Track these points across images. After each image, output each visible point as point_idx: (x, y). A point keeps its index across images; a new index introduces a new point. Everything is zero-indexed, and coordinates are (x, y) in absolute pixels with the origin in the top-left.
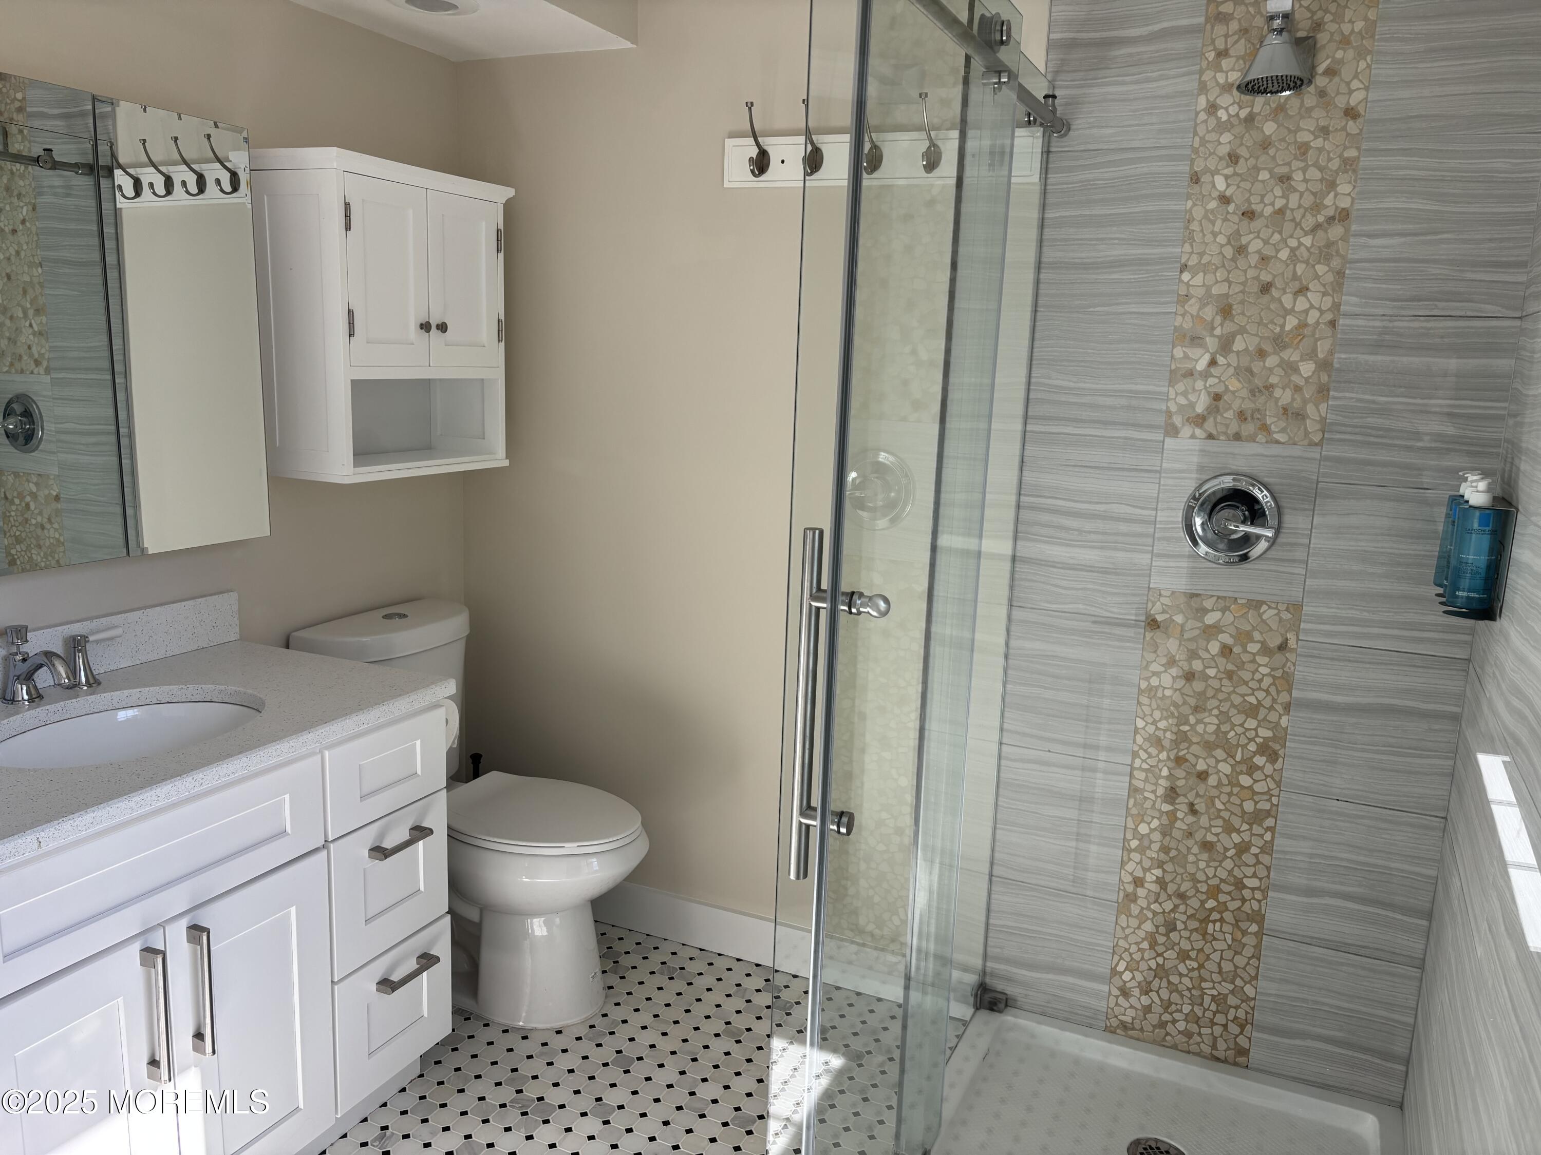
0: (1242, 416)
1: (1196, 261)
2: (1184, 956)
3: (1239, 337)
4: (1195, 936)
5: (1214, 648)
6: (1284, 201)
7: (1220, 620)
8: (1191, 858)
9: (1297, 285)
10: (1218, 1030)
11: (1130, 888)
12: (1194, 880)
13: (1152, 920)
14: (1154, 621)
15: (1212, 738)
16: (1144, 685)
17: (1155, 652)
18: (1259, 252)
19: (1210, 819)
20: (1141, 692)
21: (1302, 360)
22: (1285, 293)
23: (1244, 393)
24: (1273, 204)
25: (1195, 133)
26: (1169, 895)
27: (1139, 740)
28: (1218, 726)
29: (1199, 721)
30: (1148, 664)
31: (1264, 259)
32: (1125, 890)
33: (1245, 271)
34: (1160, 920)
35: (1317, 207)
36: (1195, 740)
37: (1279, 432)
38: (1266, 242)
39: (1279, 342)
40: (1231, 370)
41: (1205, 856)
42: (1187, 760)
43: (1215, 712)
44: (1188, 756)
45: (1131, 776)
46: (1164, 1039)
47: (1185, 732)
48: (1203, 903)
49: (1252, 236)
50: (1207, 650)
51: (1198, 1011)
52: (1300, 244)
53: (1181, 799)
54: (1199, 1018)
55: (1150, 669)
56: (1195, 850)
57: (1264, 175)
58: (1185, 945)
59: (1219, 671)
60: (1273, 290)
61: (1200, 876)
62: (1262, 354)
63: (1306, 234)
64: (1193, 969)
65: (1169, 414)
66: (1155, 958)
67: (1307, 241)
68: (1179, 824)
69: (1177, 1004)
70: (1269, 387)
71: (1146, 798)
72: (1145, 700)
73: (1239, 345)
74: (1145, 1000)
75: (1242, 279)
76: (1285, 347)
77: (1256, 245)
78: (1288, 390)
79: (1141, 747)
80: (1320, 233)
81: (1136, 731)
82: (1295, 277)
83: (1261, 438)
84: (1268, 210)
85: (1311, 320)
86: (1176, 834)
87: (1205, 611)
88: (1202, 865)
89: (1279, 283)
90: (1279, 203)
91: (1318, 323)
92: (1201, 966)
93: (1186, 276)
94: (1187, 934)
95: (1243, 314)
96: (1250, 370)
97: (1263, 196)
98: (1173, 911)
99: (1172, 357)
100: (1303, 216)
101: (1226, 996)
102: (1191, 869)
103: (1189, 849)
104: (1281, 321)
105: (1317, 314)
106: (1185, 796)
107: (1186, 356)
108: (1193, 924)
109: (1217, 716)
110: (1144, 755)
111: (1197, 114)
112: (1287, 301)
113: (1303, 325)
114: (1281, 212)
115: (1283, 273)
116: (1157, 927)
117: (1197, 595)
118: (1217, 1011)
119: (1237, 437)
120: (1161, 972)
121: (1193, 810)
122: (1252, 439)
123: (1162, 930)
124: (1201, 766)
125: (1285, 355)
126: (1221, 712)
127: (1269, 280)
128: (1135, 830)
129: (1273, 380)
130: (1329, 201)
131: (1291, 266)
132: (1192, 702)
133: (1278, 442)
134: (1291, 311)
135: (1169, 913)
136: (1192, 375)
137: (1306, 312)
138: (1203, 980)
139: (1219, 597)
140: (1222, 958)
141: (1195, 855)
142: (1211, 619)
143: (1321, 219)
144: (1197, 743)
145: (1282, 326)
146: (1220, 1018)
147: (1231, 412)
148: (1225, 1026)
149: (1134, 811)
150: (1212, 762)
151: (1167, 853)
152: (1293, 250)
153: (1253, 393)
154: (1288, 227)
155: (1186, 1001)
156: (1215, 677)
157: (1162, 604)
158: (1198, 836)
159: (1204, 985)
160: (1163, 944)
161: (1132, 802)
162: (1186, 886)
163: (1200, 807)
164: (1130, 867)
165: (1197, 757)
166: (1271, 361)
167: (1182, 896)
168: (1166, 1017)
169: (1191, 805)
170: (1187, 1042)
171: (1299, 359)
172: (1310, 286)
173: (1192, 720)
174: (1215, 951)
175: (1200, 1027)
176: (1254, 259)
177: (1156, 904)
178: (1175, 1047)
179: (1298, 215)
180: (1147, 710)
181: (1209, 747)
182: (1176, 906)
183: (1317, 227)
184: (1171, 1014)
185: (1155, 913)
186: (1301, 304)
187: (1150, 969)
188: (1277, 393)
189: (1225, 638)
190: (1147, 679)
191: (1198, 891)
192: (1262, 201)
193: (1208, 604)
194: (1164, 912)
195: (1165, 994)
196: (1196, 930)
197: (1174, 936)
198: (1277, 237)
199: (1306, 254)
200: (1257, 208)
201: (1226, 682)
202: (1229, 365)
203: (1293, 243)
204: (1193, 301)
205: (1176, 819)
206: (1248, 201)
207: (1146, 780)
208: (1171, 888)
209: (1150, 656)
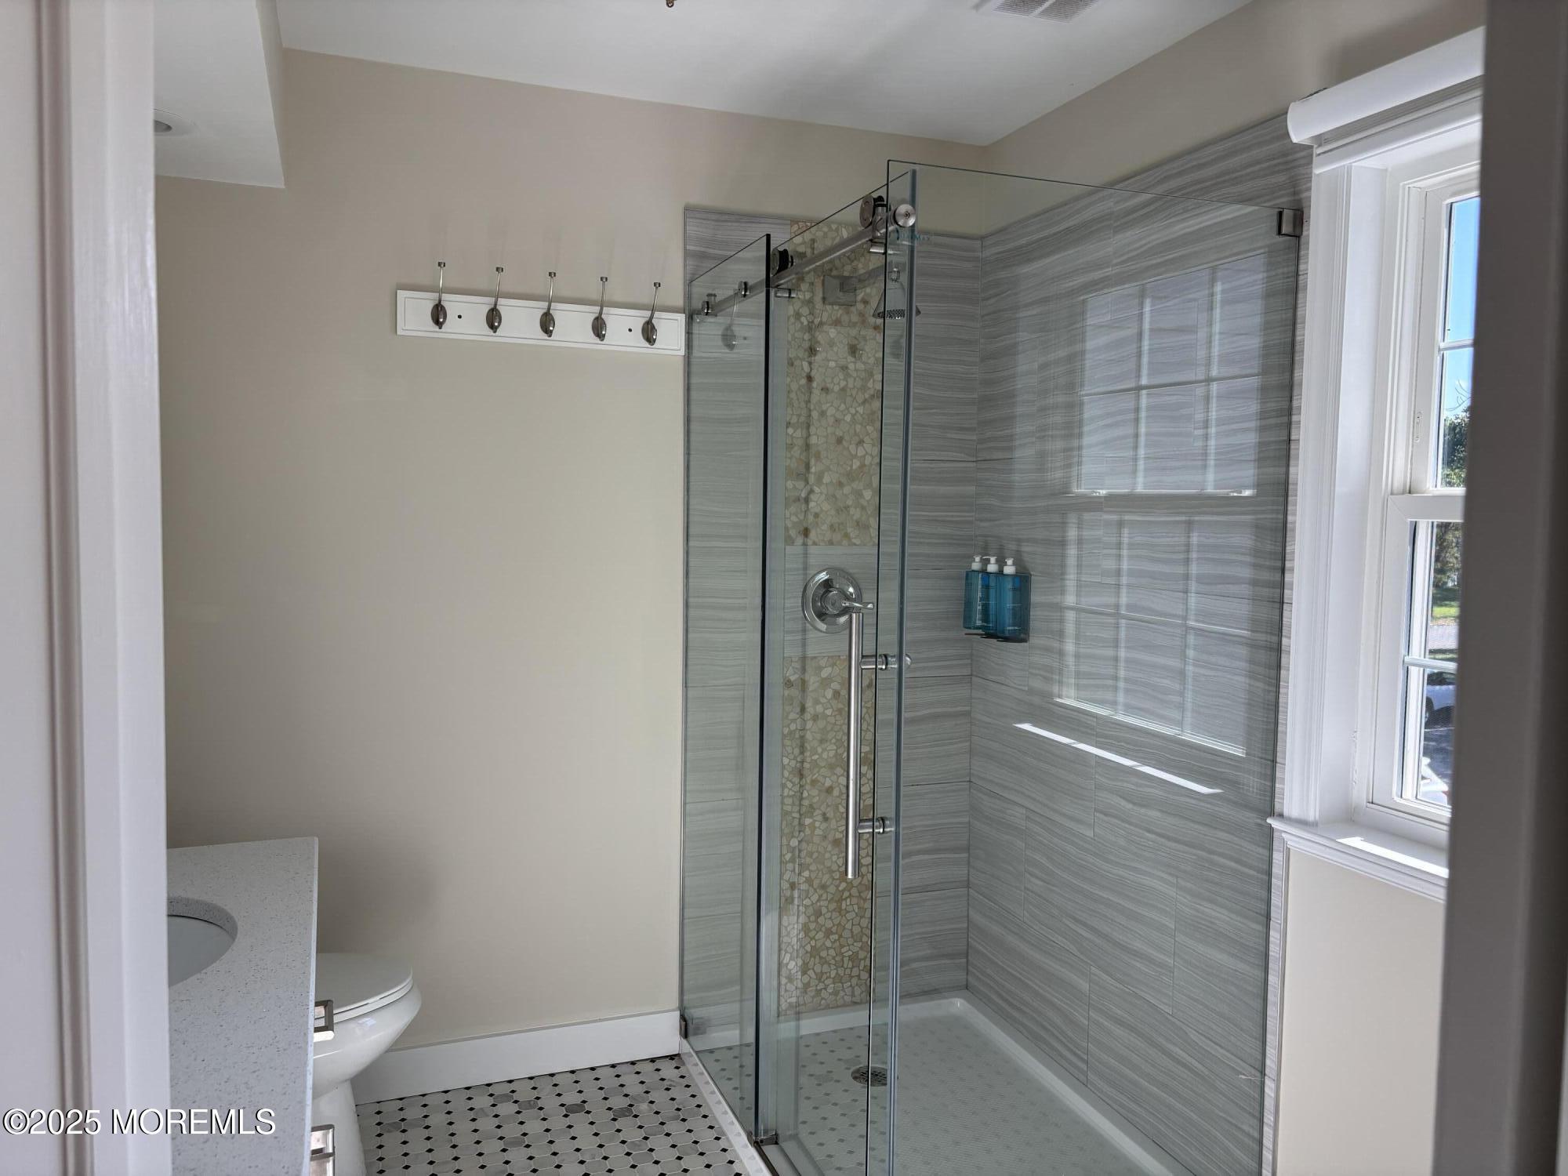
0: (832, 527)
1: (796, 420)
2: (828, 933)
3: (826, 474)
4: (835, 915)
5: (829, 694)
6: (845, 383)
7: (830, 674)
8: (827, 855)
9: (857, 439)
10: (854, 981)
11: (788, 893)
12: (831, 871)
13: (805, 913)
14: (789, 681)
15: (834, 760)
16: (786, 731)
17: (792, 704)
18: (833, 416)
19: (837, 821)
20: (784, 736)
21: (864, 489)
22: (851, 444)
23: (833, 512)
24: (839, 384)
25: (789, 331)
26: (815, 890)
27: (786, 774)
28: (836, 750)
29: (824, 750)
30: (788, 713)
31: (837, 421)
32: (785, 896)
33: (826, 428)
34: (810, 910)
35: (864, 388)
36: (823, 764)
37: (855, 538)
38: (838, 410)
39: (851, 476)
40: (823, 497)
41: (836, 851)
42: (819, 781)
43: (834, 741)
44: (819, 778)
45: (783, 803)
46: (820, 1005)
47: (816, 761)
48: (837, 886)
49: (828, 405)
50: (824, 696)
51: (841, 972)
52: (857, 412)
53: (817, 812)
54: (842, 977)
55: (790, 718)
56: (830, 848)
57: (832, 364)
58: (829, 924)
59: (833, 710)
60: (844, 443)
61: (835, 867)
62: (840, 484)
63: (859, 405)
64: (835, 940)
65: (787, 529)
66: (809, 943)
67: (860, 410)
68: (818, 832)
69: (826, 973)
70: (847, 508)
71: (794, 818)
72: (788, 742)
73: (826, 479)
74: (806, 979)
75: (825, 434)
76: (853, 481)
77: (831, 412)
78: (858, 509)
79: (788, 779)
80: (867, 405)
81: (783, 767)
82: (856, 434)
83: (845, 542)
84: (837, 388)
85: (867, 462)
86: (816, 840)
87: (820, 668)
88: (834, 858)
89: (847, 438)
90: (843, 384)
91: (871, 464)
92: (841, 936)
93: (790, 431)
94: (828, 915)
95: (827, 457)
96: (834, 496)
97: (833, 378)
98: (818, 900)
99: (786, 488)
100: (857, 393)
101: (857, 953)
102: (827, 863)
103: (825, 848)
104: (850, 462)
105: (870, 458)
106: (819, 809)
107: (794, 487)
108: (833, 906)
109: (835, 744)
110: (789, 785)
111: (789, 318)
112: (852, 448)
113: (863, 466)
114: (843, 390)
115: (848, 431)
116: (809, 917)
117: (815, 658)
118: (853, 967)
119: (831, 543)
120: (815, 952)
121: (826, 819)
122: (840, 543)
123: (813, 918)
124: (828, 783)
125: (855, 485)
126: (837, 740)
127: (841, 435)
128: (788, 845)
129: (849, 502)
130: (870, 384)
131: (853, 426)
132: (818, 736)
133: (855, 544)
134: (855, 456)
135: (816, 902)
136: (799, 500)
137: (864, 456)
138: (842, 946)
139: (829, 657)
140: (853, 925)
141: (830, 852)
142: (825, 674)
143: (867, 396)
144: (824, 767)
145: (851, 466)
146: (855, 972)
147: (826, 525)
148: (859, 976)
149: (786, 831)
150: (834, 778)
151: (811, 857)
152: (853, 416)
153: (838, 511)
154: (849, 399)
155: (833, 967)
156: (831, 716)
157: (793, 668)
158: (830, 838)
159: (843, 950)
160: (815, 929)
161: (784, 823)
162: (826, 878)
163: (830, 815)
164: (786, 876)
165: (825, 777)
166: (847, 490)
167: (824, 887)
168: (821, 986)
169: (824, 814)
170: (836, 1000)
171: (862, 488)
172: (865, 440)
173: (820, 750)
174: (848, 920)
175: (842, 983)
176: (831, 420)
177: (808, 900)
178: (828, 1007)
179: (854, 392)
180: (789, 749)
181: (832, 767)
182: (820, 896)
183: (865, 402)
184: (823, 982)
185: (806, 907)
186: (861, 452)
187: (807, 952)
188: (852, 511)
189: (835, 686)
190: (788, 726)
191: (834, 879)
192: (832, 382)
193: (823, 663)
194: (813, 904)
195: (818, 969)
196: (834, 910)
197: (821, 920)
198: (843, 407)
199: (860, 418)
200: (830, 386)
201: (838, 717)
202: (821, 493)
203: (853, 411)
204: (796, 448)
205: (815, 828)
206: (824, 380)
207: (793, 804)
208: (816, 883)
209: (788, 708)
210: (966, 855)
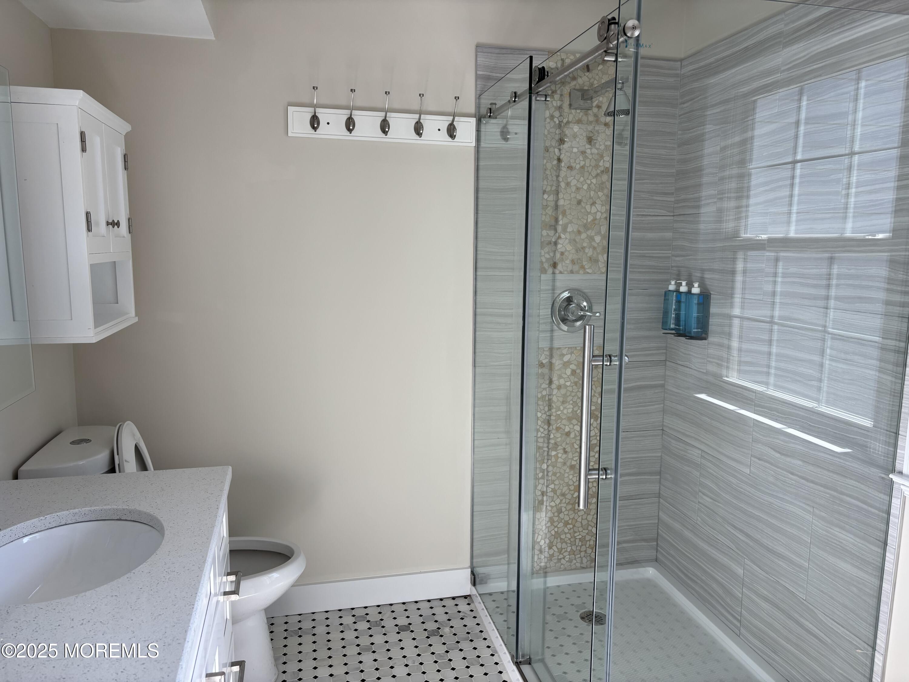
0: (573, 262)
1: (550, 189)
2: (566, 524)
3: (569, 225)
4: (571, 512)
5: (569, 372)
6: (584, 163)
7: (570, 358)
8: (566, 475)
9: (591, 201)
10: (583, 554)
11: (540, 498)
12: (568, 485)
13: (551, 510)
14: (542, 363)
15: (571, 415)
16: (540, 396)
17: (543, 378)
18: (575, 185)
19: (573, 454)
20: (539, 399)
21: (595, 235)
22: (587, 204)
23: (573, 251)
24: (579, 164)
25: (545, 128)
26: (558, 496)
27: (539, 423)
28: (573, 408)
29: (565, 408)
30: (541, 384)
31: (578, 189)
32: (538, 500)
33: (570, 194)
34: (555, 509)
35: (597, 166)
36: (564, 417)
37: (588, 268)
38: (578, 181)
39: (586, 227)
40: (567, 241)
41: (572, 472)
42: (561, 428)
43: (571, 402)
44: (561, 426)
45: (537, 441)
46: (560, 568)
47: (559, 415)
48: (572, 495)
49: (572, 178)
50: (566, 374)
51: (574, 548)
52: (592, 182)
53: (560, 447)
54: (574, 551)
55: (542, 387)
56: (568, 470)
57: (575, 150)
58: (567, 518)
59: (571, 382)
60: (582, 203)
61: (571, 483)
62: (579, 232)
63: (593, 178)
64: (571, 529)
65: (542, 262)
66: (554, 529)
67: (594, 181)
68: (560, 460)
69: (564, 548)
70: (583, 248)
71: (544, 451)
72: (540, 403)
73: (569, 229)
74: (551, 552)
75: (569, 198)
76: (588, 229)
77: (574, 182)
78: (591, 249)
79: (540, 426)
80: (599, 177)
81: (538, 419)
82: (591, 198)
83: (581, 272)
84: (578, 167)
85: (598, 217)
86: (559, 465)
87: (563, 355)
88: (571, 477)
89: (584, 200)
90: (582, 163)
91: (600, 218)
92: (574, 526)
93: (546, 196)
94: (566, 513)
95: (570, 214)
96: (575, 240)
97: (575, 160)
98: (560, 503)
99: (542, 235)
100: (592, 170)
101: (585, 536)
102: (566, 480)
103: (565, 471)
104: (586, 218)
105: (600, 214)
106: (561, 445)
107: (548, 235)
108: (570, 507)
109: (572, 404)
110: (542, 430)
111: (546, 119)
112: (588, 207)
113: (595, 219)
114: (583, 167)
115: (585, 196)
116: (554, 513)
117: (560, 348)
118: (582, 545)
119: (572, 272)
120: (557, 535)
121: (565, 452)
122: (578, 272)
123: (556, 514)
124: (567, 429)
125: (589, 233)
126: (574, 402)
127: (580, 199)
128: (541, 468)
129: (585, 245)
130: (601, 164)
131: (589, 192)
132: (561, 399)
133: (588, 273)
134: (590, 213)
135: (558, 505)
136: (551, 244)
137: (596, 213)
138: (575, 532)
139: (569, 348)
140: (582, 519)
141: (567, 473)
142: (566, 359)
143: (599, 171)
144: (564, 419)
145: (587, 220)
146: (583, 548)
147: (569, 260)
148: (585, 551)
149: (540, 459)
150: (571, 426)
151: (555, 476)
152: (589, 185)
153: (577, 251)
154: (586, 174)
155: (569, 545)
156: (570, 386)
157: (545, 355)
158: (568, 464)
159: (576, 535)
160: (557, 521)
161: (538, 454)
162: (565, 489)
163: (568, 449)
164: (539, 487)
165: (565, 425)
166: (583, 236)
167: (563, 495)
168: (561, 556)
169: (564, 449)
170: (570, 565)
171: (594, 235)
172: (596, 201)
173: (562, 408)
174: (579, 516)
175: (575, 555)
176: (574, 189)
177: (553, 502)
178: (565, 570)
179: (590, 170)
180: (542, 407)
181: (569, 419)
182: (561, 501)
183: (597, 175)
184: (562, 554)
185: (552, 507)
186: (594, 210)
187: (552, 535)
188: (587, 250)
189: (573, 367)
190: (541, 392)
191: (570, 490)
192: (575, 162)
193: (565, 352)
194: (556, 505)
195: (559, 546)
196: (570, 509)
197: (561, 515)
198: (582, 179)
199: (594, 187)
200: (573, 165)
201: (574, 387)
202: (566, 238)
203: (589, 182)
204: (549, 208)
205: (558, 457)
206: (569, 161)
207: (544, 442)
208: (559, 492)
209: (541, 381)
210: (658, 477)
